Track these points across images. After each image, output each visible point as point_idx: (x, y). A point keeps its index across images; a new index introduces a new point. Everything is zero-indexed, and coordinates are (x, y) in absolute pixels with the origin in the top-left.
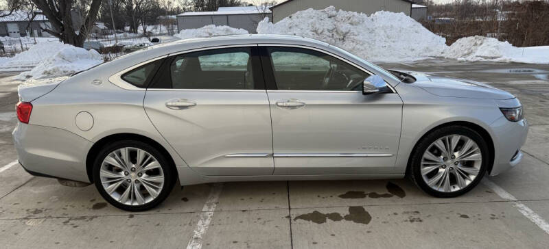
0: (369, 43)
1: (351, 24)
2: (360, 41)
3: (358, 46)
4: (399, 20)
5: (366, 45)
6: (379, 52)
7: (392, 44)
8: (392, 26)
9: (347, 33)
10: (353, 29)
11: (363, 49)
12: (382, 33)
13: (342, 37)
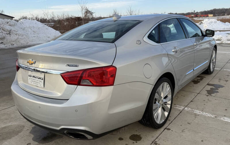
0: (26, 35)
1: (10, 25)
2: (21, 34)
3: (20, 37)
4: (35, 24)
5: (24, 36)
6: (33, 39)
7: (38, 35)
8: (33, 26)
9: (10, 30)
10: (12, 28)
11: (23, 38)
12: (30, 30)
13: (8, 33)
